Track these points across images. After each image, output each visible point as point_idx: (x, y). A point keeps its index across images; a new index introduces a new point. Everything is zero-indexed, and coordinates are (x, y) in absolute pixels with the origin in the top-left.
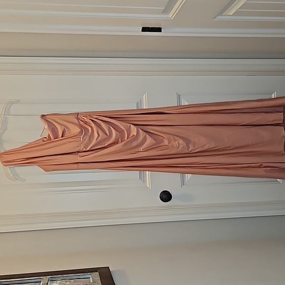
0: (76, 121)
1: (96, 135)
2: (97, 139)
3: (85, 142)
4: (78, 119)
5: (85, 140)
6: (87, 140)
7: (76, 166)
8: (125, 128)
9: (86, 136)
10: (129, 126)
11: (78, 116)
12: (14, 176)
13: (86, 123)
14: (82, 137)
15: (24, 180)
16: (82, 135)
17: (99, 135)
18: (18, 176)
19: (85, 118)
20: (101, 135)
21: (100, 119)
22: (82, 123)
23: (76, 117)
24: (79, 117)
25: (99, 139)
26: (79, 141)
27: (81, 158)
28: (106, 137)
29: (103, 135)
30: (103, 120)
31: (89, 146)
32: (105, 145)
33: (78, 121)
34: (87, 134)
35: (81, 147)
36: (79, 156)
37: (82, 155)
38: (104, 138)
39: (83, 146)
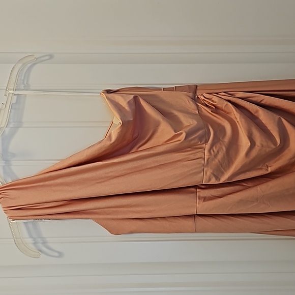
0: (191, 106)
1: (245, 143)
2: (247, 154)
4: (195, 99)
5: (216, 156)
6: (220, 156)
7: (190, 223)
9: (218, 145)
11: (195, 93)
12: (35, 243)
13: (216, 110)
14: (207, 146)
15: (61, 255)
16: (206, 142)
17: (252, 142)
18: (44, 243)
19: (215, 99)
20: (258, 143)
21: (253, 99)
22: (206, 111)
23: (191, 94)
24: (198, 94)
25: (254, 153)
26: (201, 159)
27: (205, 203)
28: (273, 147)
29: (265, 144)
30: (262, 102)
31: (226, 171)
32: (267, 170)
33: (197, 106)
34: (221, 139)
35: (206, 173)
36: (199, 199)
37: (205, 195)
38: (268, 150)
39: (211, 171)
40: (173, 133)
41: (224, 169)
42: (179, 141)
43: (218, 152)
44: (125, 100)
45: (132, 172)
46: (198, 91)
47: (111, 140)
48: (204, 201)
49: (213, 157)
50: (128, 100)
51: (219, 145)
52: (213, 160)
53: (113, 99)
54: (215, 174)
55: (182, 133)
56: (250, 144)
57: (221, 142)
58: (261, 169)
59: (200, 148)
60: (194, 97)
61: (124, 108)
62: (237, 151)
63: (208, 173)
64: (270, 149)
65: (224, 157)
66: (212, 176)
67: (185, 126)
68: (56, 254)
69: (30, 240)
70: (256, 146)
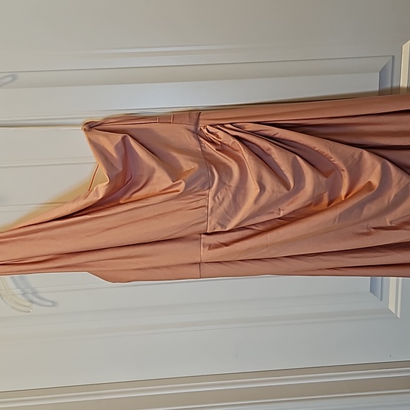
0: (192, 142)
1: (253, 189)
2: (256, 201)
3: (222, 208)
4: (197, 134)
5: (220, 204)
6: (226, 203)
8: (345, 162)
9: (223, 191)
10: (356, 156)
11: (197, 124)
12: (24, 294)
13: (222, 148)
14: (211, 193)
15: (54, 304)
16: (209, 188)
17: (262, 187)
18: (34, 293)
19: (220, 133)
20: (268, 188)
21: (266, 133)
22: (210, 148)
23: (192, 128)
24: (201, 125)
25: (264, 200)
26: (204, 208)
27: (210, 251)
28: (286, 191)
29: (276, 189)
30: (276, 136)
31: (232, 218)
32: (279, 214)
33: (199, 141)
34: (227, 183)
35: (210, 223)
36: (204, 246)
37: (210, 242)
38: (279, 196)
39: (216, 220)
40: (171, 183)
41: (231, 217)
42: (178, 191)
43: (223, 199)
44: (112, 144)
45: (126, 224)
46: (200, 122)
47: (98, 196)
48: (209, 249)
49: (218, 205)
50: (115, 144)
51: (225, 190)
52: (218, 208)
53: (96, 142)
54: (221, 222)
55: (181, 183)
56: (259, 190)
57: (228, 188)
58: (272, 213)
59: (203, 195)
60: (196, 129)
61: (111, 154)
62: (245, 196)
63: (213, 223)
64: (282, 195)
65: (230, 204)
66: (217, 225)
67: (184, 170)
68: (50, 304)
69: (18, 291)
70: (266, 191)
